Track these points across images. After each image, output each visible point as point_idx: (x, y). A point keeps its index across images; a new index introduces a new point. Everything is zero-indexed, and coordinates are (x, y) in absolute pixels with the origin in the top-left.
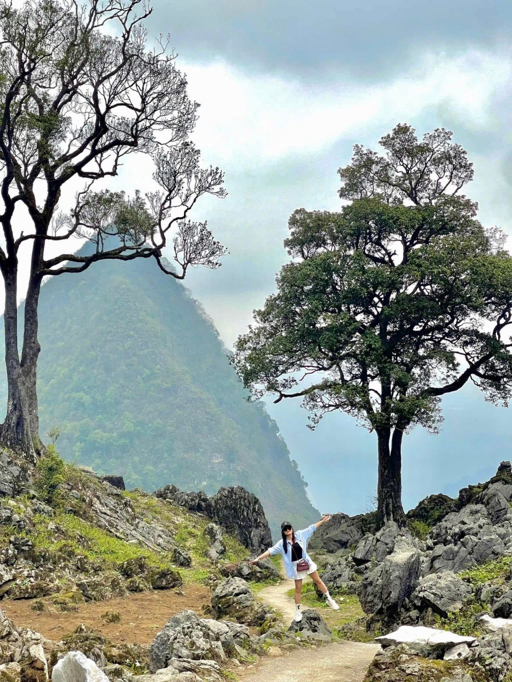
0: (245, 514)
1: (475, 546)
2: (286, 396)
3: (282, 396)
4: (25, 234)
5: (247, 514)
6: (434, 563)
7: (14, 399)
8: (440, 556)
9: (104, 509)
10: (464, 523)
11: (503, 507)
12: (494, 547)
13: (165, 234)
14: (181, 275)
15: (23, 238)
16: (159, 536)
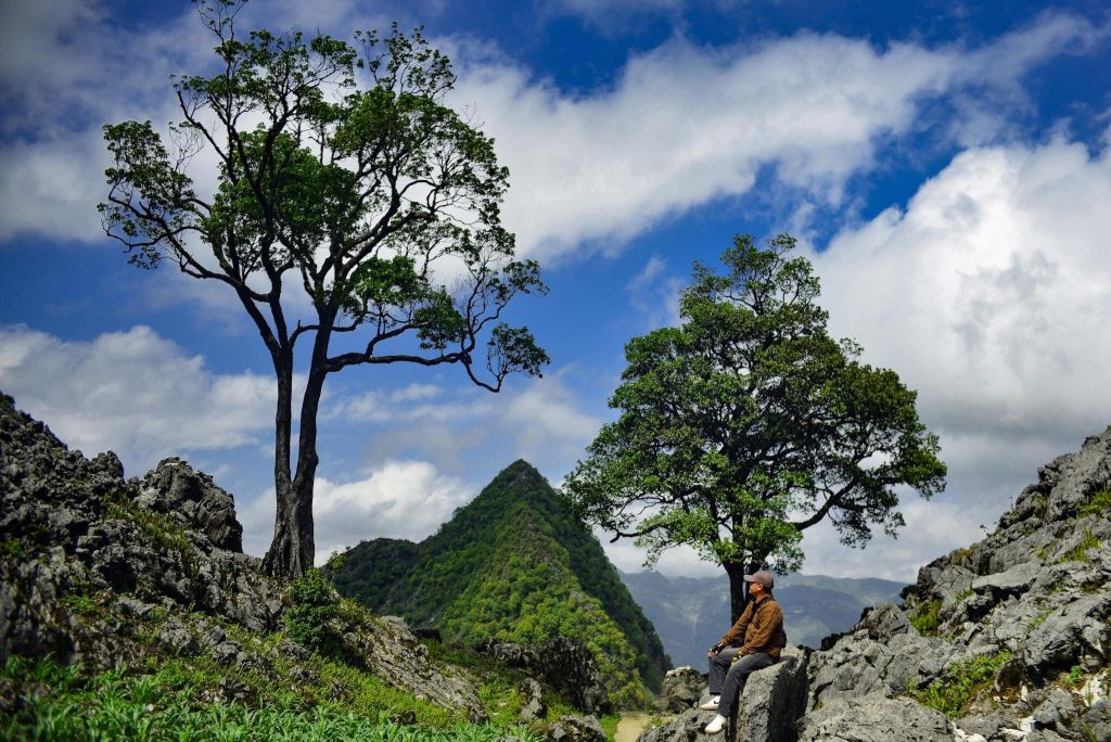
0: (576, 669)
1: (891, 661)
2: (625, 536)
3: (619, 534)
4: (303, 325)
5: (579, 670)
6: (820, 696)
7: (282, 520)
8: (830, 684)
9: (387, 657)
10: (848, 650)
11: (902, 624)
12: (922, 663)
13: (475, 336)
14: (495, 387)
15: (300, 330)
16: (459, 692)
